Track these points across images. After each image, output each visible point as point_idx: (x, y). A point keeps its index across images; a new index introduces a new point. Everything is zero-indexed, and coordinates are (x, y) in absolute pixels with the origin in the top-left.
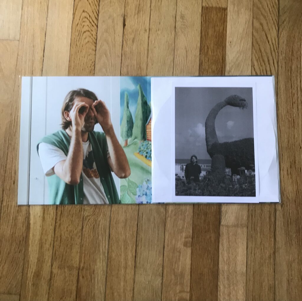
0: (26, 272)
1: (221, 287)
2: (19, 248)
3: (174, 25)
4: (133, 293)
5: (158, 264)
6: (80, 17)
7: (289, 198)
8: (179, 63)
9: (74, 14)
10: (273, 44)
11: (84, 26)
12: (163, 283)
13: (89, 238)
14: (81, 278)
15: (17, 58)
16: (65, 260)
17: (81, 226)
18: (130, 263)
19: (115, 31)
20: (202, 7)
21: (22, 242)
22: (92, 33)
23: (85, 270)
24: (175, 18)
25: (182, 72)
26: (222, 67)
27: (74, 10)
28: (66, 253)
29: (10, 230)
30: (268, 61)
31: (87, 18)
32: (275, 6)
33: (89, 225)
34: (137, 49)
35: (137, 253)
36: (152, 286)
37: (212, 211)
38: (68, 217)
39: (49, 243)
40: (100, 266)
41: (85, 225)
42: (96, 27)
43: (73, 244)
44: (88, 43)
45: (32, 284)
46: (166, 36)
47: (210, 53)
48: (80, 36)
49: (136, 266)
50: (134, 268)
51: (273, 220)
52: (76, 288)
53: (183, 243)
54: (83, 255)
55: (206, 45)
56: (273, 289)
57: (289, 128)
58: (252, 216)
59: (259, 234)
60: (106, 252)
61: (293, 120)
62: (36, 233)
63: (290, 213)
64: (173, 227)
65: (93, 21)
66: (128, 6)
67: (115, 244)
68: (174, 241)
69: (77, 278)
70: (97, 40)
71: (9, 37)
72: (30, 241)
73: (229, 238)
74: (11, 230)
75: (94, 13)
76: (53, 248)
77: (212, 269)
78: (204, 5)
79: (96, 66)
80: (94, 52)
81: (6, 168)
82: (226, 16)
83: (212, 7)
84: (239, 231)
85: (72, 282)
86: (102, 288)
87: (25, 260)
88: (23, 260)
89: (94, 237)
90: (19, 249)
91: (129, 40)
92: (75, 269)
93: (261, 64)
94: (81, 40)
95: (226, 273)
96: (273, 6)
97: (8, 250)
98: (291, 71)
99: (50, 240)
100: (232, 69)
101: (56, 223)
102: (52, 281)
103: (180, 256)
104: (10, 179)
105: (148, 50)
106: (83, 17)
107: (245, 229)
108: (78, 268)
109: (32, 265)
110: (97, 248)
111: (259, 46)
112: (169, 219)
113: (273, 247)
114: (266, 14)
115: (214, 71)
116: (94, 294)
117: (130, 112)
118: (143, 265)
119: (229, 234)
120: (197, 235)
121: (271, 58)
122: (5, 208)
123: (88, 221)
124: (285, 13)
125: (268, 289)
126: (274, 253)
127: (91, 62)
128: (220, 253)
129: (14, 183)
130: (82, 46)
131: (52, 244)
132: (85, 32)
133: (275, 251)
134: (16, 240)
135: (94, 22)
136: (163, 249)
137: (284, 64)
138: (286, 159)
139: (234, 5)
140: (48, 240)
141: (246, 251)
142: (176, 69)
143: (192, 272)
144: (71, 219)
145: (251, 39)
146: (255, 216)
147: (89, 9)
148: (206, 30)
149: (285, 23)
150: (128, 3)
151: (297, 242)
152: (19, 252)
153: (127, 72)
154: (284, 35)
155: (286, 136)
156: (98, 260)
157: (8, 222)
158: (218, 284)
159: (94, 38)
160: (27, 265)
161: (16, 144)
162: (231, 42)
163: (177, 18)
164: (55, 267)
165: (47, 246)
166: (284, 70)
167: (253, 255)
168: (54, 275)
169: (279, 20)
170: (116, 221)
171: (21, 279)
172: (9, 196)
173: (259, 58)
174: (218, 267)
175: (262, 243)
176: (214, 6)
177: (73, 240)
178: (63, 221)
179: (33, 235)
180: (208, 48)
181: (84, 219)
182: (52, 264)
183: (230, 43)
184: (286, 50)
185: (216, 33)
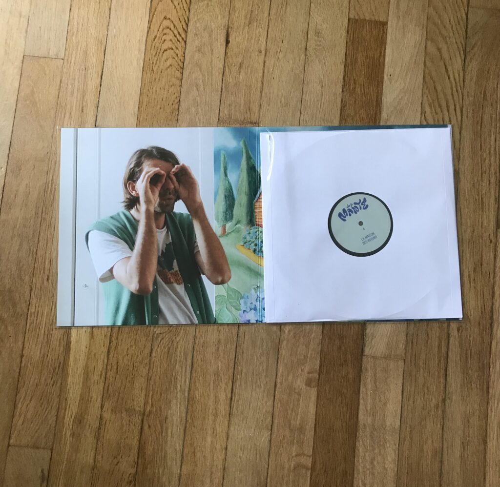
0: (62, 414)
1: (361, 450)
2: (52, 379)
3: (304, 45)
4: (226, 454)
5: (266, 411)
6: (160, 27)
7: (470, 317)
8: (310, 105)
9: (150, 22)
10: (455, 80)
11: (165, 40)
12: (272, 441)
13: (160, 367)
14: (146, 427)
15: (60, 85)
16: (123, 399)
17: (150, 349)
18: (223, 408)
19: (212, 50)
20: (349, 20)
21: (57, 369)
22: (177, 52)
23: (153, 416)
24: (306, 35)
25: (314, 119)
26: (376, 114)
27: (151, 16)
28: (125, 389)
29: (39, 350)
30: (448, 106)
31: (170, 29)
32: (461, 22)
33: (161, 347)
34: (246, 80)
35: (233, 394)
36: (255, 444)
37: (352, 333)
38: (130, 334)
39: (100, 373)
40: (176, 412)
41: (156, 348)
42: (183, 43)
43: (136, 376)
44: (171, 68)
45: (71, 434)
46: (291, 62)
47: (358, 90)
48: (159, 55)
49: (231, 412)
50: (228, 415)
51: (444, 350)
52: (138, 443)
53: (305, 381)
54: (151, 392)
55: (352, 79)
56: (439, 454)
57: (475, 210)
58: (412, 343)
59: (422, 370)
60: (187, 390)
61: (482, 198)
62: (80, 356)
63: (470, 341)
64: (291, 355)
65: (179, 33)
66: (235, 12)
67: (201, 378)
68: (290, 377)
69: (140, 428)
70: (185, 63)
71: (49, 53)
72: (70, 369)
73: (375, 376)
74: (41, 351)
75: (181, 22)
76: (105, 380)
77: (348, 422)
78: (352, 16)
79: (181, 104)
80: (179, 82)
81: (36, 255)
82: (385, 34)
83: (365, 20)
84: (392, 365)
85: (133, 433)
86: (177, 445)
87: (62, 398)
88: (58, 396)
89: (168, 365)
90: (52, 381)
91: (233, 64)
92: (137, 415)
93: (435, 110)
94: (160, 62)
95: (370, 429)
96: (459, 22)
97: (36, 381)
98: (481, 123)
99: (100, 367)
100: (391, 117)
101: (110, 343)
102: (102, 431)
103: (299, 400)
104: (42, 272)
105: (262, 82)
106: (164, 26)
107: (401, 363)
108: (142, 413)
109: (71, 405)
110: (173, 383)
111: (434, 82)
112: (285, 342)
113: (442, 392)
114: (446, 35)
115: (363, 119)
116: (166, 453)
117: (229, 182)
118: (242, 413)
119: (376, 369)
120: (327, 370)
121: (451, 102)
122: (33, 316)
123: (160, 342)
124: (475, 34)
125: (432, 456)
126: (444, 401)
127: (173, 97)
128: (361, 397)
129: (48, 279)
130: (161, 72)
131: (104, 374)
132: (166, 50)
133: (445, 397)
134: (48, 367)
135: (180, 35)
136: (274, 389)
137: (471, 111)
138: (468, 258)
139: (398, 18)
140: (97, 368)
141: (401, 396)
142: (304, 112)
143: (317, 425)
144: (135, 337)
145: (423, 72)
146: (416, 343)
147: (174, 15)
148: (353, 55)
149: (476, 49)
150: (234, 7)
151: (480, 385)
152: (53, 385)
153: (229, 115)
154: (473, 67)
155: (469, 224)
156: (174, 402)
157: (37, 338)
158: (355, 445)
159: (181, 61)
160: (64, 405)
161: (53, 220)
162: (391, 75)
163: (309, 35)
164: (108, 410)
165: (96, 377)
166: (471, 121)
167: (411, 402)
168: (104, 422)
169: (466, 45)
170: (204, 343)
171: (54, 425)
172: (40, 298)
173: (433, 100)
174: (357, 420)
175: (426, 385)
176: (367, 18)
177: (136, 369)
178: (122, 340)
179: (75, 360)
180: (355, 83)
181: (155, 338)
182: (102, 405)
183: (389, 77)
184: (475, 90)
185: (368, 60)
